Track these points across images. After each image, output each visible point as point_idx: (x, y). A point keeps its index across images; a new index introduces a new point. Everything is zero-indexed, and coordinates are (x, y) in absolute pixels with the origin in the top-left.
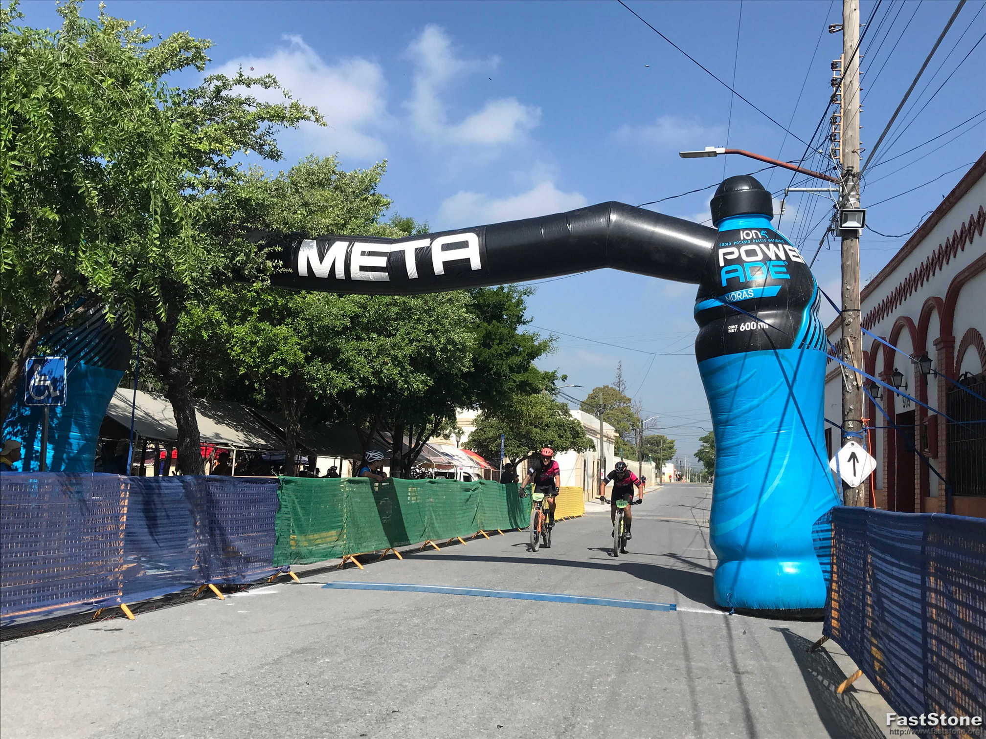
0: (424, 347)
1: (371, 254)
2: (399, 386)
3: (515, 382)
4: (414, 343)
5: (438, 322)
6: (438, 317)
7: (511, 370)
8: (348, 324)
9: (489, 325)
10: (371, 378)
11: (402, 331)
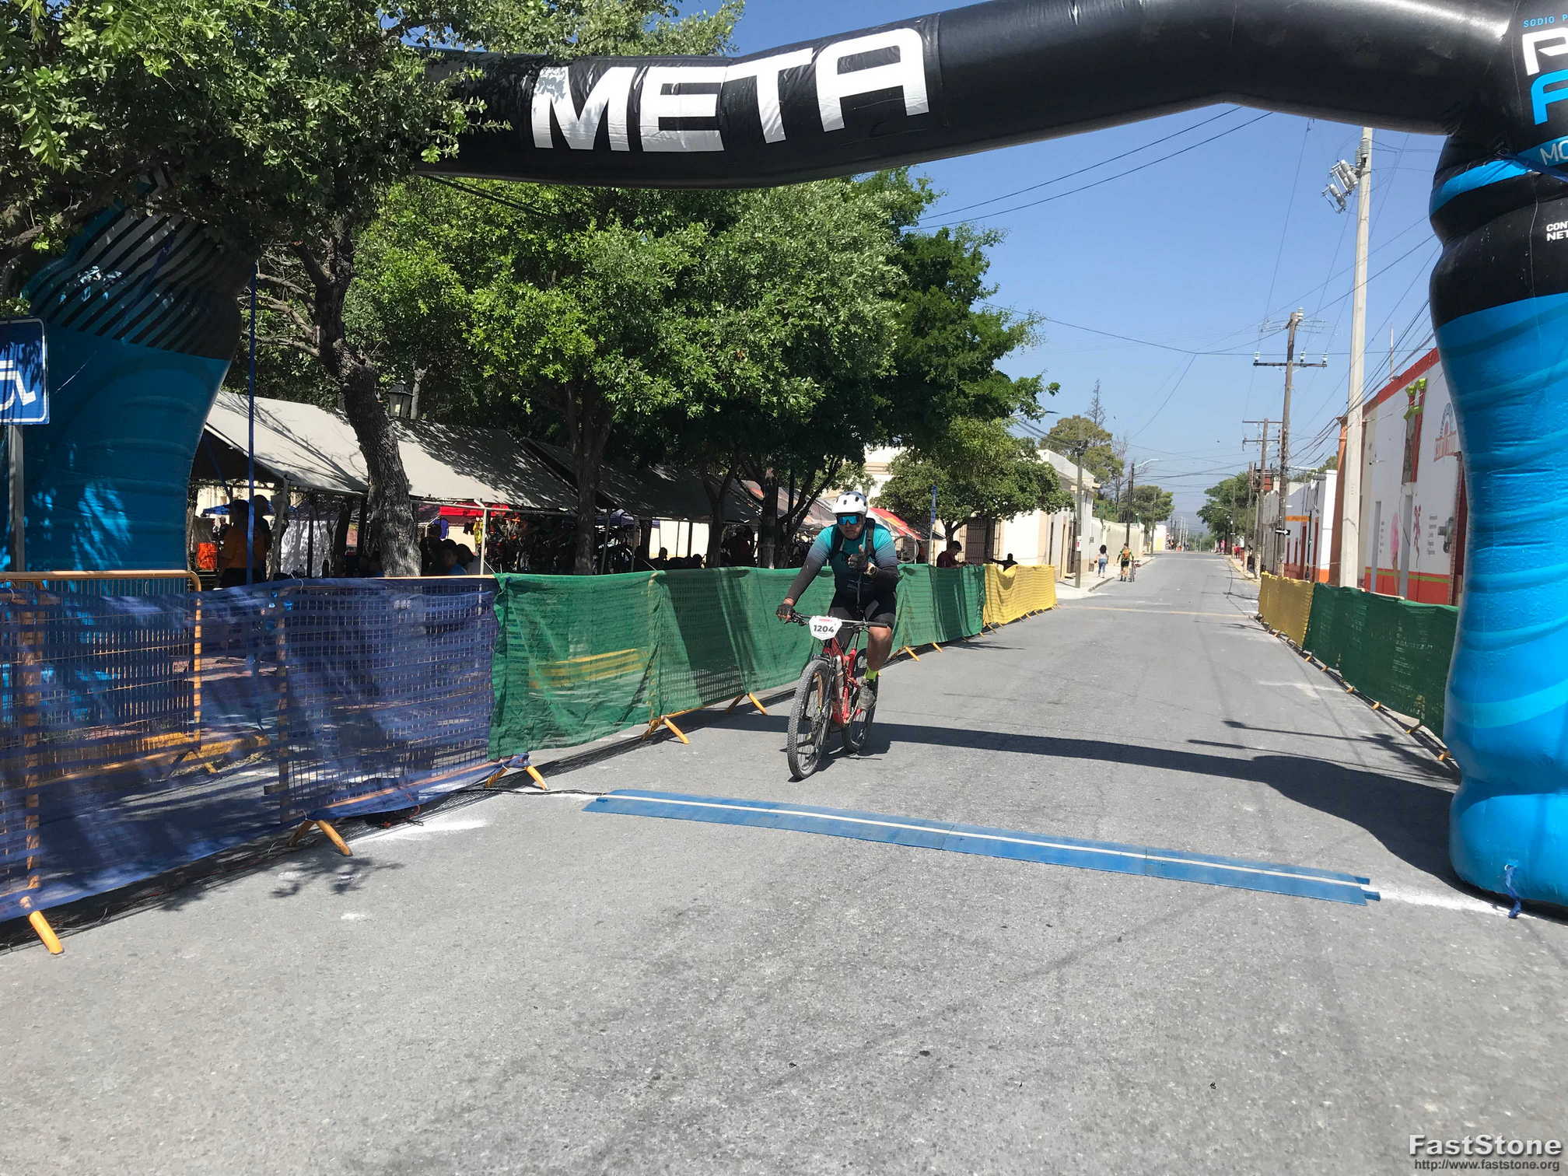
0: (807, 327)
1: (684, 89)
2: (763, 399)
3: (966, 396)
4: (791, 320)
5: (833, 282)
6: (833, 271)
7: (962, 374)
8: (671, 284)
9: (924, 293)
10: (712, 384)
11: (768, 297)
